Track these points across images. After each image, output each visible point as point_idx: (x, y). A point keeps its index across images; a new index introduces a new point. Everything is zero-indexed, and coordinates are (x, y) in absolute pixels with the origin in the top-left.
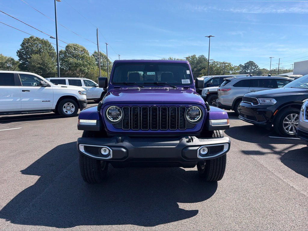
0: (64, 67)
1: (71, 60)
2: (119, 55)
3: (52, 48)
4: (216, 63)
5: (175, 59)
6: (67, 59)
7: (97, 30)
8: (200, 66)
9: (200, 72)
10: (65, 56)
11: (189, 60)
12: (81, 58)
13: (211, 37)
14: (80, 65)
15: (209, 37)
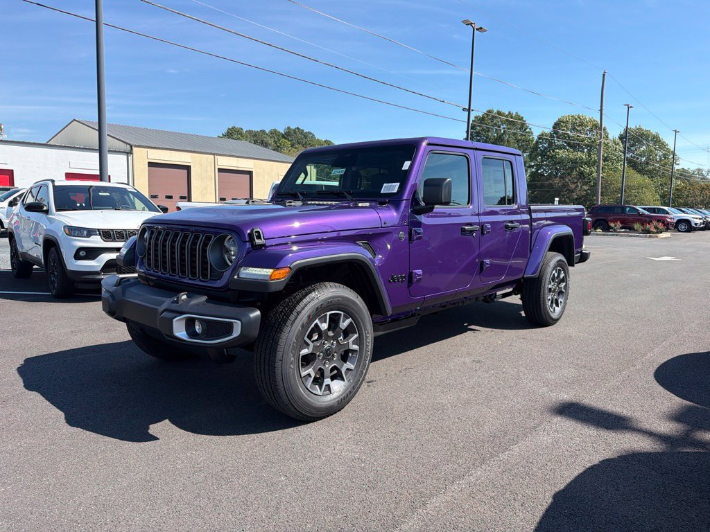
0: (544, 170)
1: (562, 153)
2: (676, 132)
3: (528, 130)
6: (553, 151)
7: (604, 75)
10: (551, 144)
12: (587, 146)
14: (582, 162)
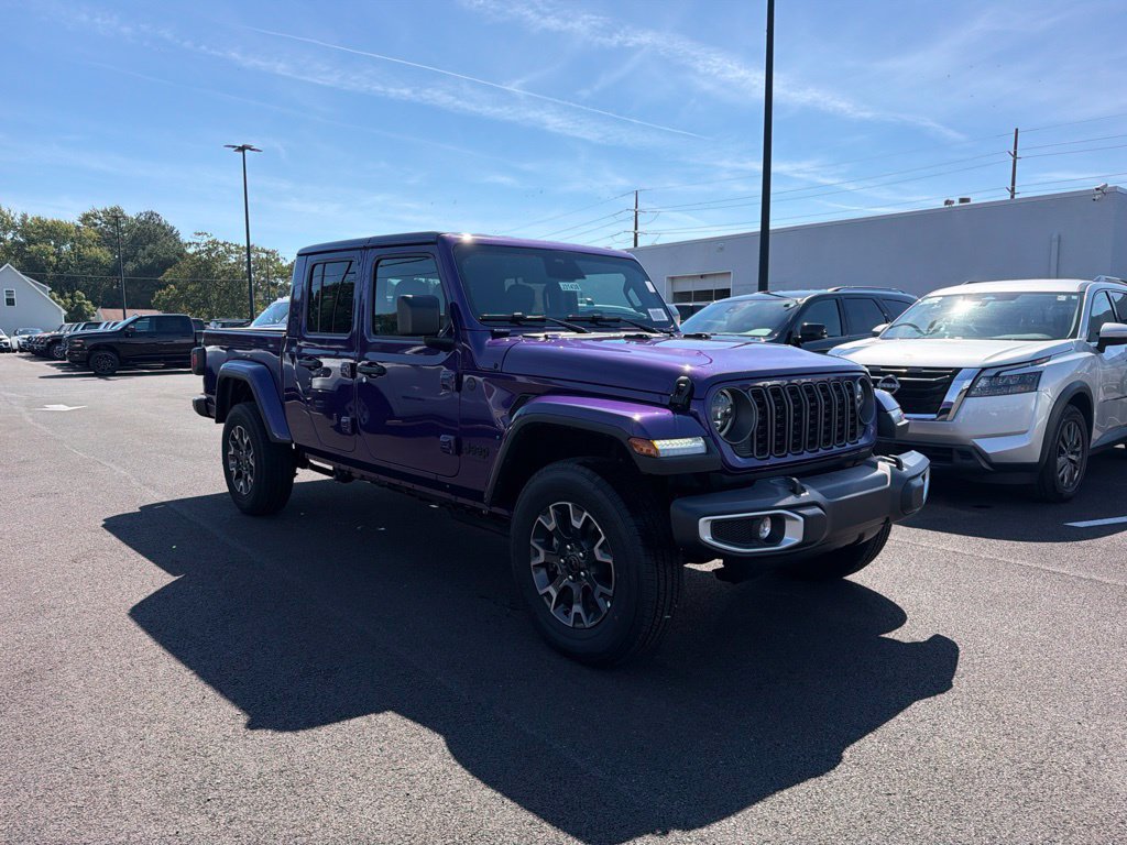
4: (221, 248)
5: (25, 217)
8: (150, 255)
9: (160, 278)
11: (96, 225)
13: (247, 151)
15: (242, 149)
